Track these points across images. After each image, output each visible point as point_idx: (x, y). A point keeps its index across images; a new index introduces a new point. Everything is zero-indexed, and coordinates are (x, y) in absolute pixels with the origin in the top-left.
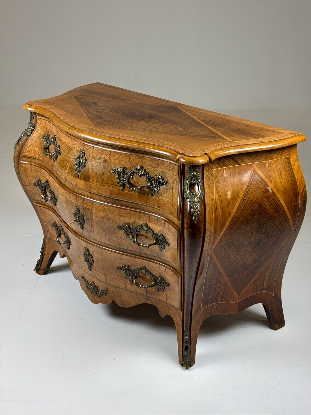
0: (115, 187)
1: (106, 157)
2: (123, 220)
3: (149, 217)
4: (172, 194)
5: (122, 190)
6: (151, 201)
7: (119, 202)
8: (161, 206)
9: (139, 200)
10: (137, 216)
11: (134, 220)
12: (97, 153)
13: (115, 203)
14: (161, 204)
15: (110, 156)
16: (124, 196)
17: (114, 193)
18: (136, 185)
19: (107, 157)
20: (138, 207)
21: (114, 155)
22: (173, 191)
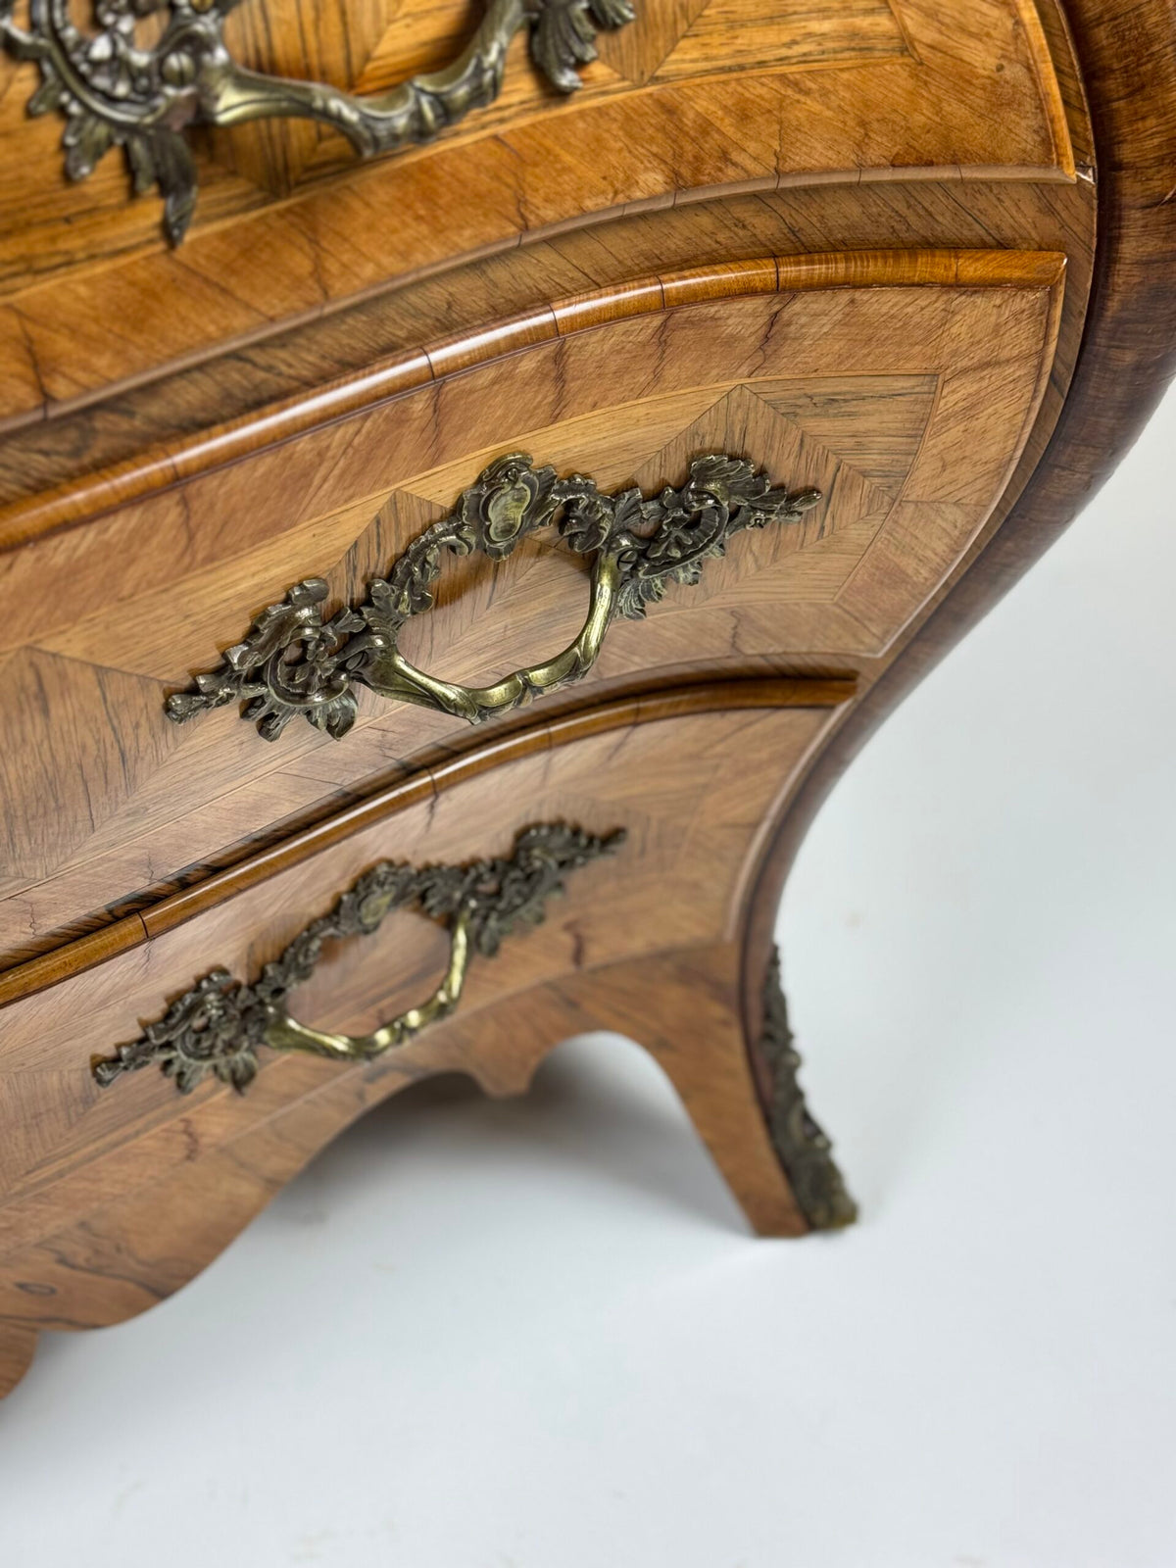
0: (74, 243)
2: (243, 587)
3: (550, 365)
5: (169, 233)
6: (568, 159)
7: (131, 414)
8: (725, 156)
9: (424, 229)
10: (406, 448)
11: (379, 499)
13: (86, 460)
14: (706, 127)
16: (224, 291)
17: (73, 332)
18: (335, 58)
20: (382, 341)
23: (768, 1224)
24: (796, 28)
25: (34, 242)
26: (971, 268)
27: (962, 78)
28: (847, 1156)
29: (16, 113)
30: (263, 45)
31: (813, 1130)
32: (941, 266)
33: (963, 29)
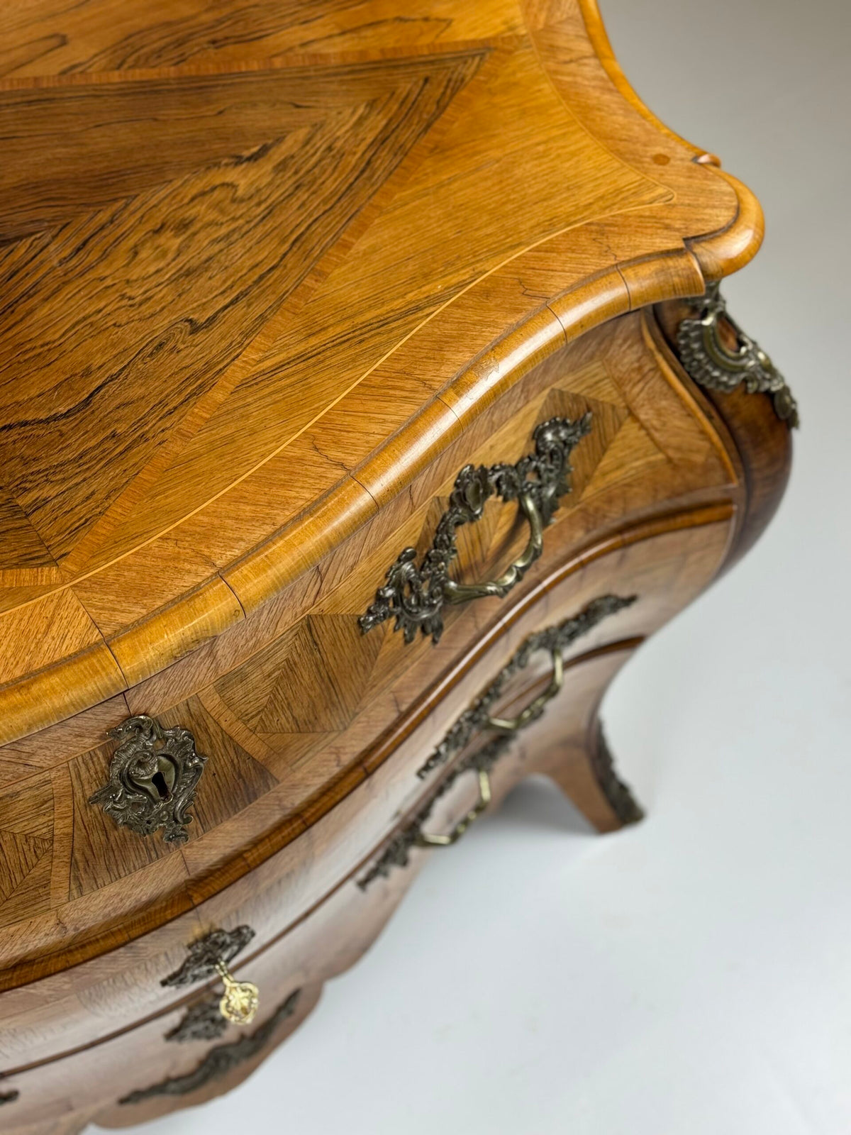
0: (408, 662)
1: (299, 610)
2: (445, 728)
4: (643, 433)
5: (435, 641)
12: (243, 642)
14: (597, 510)
15: (322, 582)
17: (408, 688)
18: (479, 557)
19: (310, 601)
21: (341, 555)
22: (642, 417)
23: (604, 828)
24: (627, 467)
25: (398, 668)
26: (698, 518)
27: (692, 467)
28: (640, 794)
29: (392, 632)
30: (458, 567)
31: (623, 788)
32: (686, 519)
33: (691, 451)
